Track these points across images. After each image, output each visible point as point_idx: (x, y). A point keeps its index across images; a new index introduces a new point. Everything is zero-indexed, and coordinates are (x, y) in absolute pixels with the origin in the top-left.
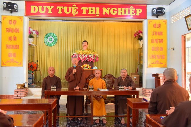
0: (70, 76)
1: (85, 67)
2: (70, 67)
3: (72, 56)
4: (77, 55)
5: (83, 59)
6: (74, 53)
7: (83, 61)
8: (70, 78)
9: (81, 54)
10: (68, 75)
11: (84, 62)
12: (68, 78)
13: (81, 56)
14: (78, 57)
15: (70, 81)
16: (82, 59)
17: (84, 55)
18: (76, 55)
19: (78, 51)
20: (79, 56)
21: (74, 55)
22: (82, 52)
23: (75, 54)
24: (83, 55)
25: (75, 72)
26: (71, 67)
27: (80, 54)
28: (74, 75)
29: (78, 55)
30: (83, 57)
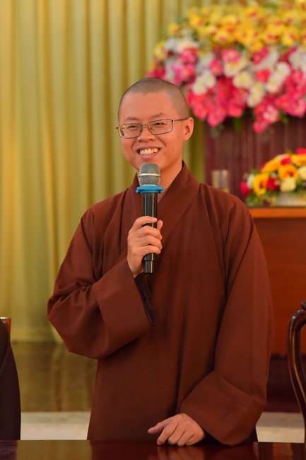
0: (105, 290)
1: (288, 184)
2: (100, 197)
3: (151, 67)
4: (206, 59)
5: (269, 99)
6: (178, 35)
7: (271, 115)
8: (96, 313)
9: (251, 40)
10: (85, 285)
11: (278, 126)
12: (80, 318)
13: (243, 62)
14: (222, 79)
15: (104, 346)
16: (254, 99)
17: (285, 58)
18: (192, 60)
19: (216, 17)
20: (229, 70)
21: (178, 64)
22: (262, 24)
23: (183, 45)
24: (264, 52)
25: (156, 249)
26: (119, 189)
27: (238, 46)
28: (145, 281)
29: (219, 51)
30: (265, 76)
